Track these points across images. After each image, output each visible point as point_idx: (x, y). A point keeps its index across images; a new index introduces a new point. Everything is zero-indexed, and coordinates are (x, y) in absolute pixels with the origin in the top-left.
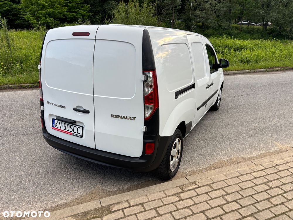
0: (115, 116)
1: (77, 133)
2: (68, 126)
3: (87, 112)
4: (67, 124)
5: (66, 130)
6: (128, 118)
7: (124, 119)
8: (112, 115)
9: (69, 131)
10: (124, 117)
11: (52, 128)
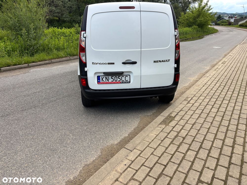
0: (156, 62)
1: (125, 81)
2: (116, 78)
3: (135, 63)
4: (114, 76)
5: (114, 81)
6: (165, 61)
7: (162, 62)
8: (154, 61)
10: (163, 61)
11: (98, 83)
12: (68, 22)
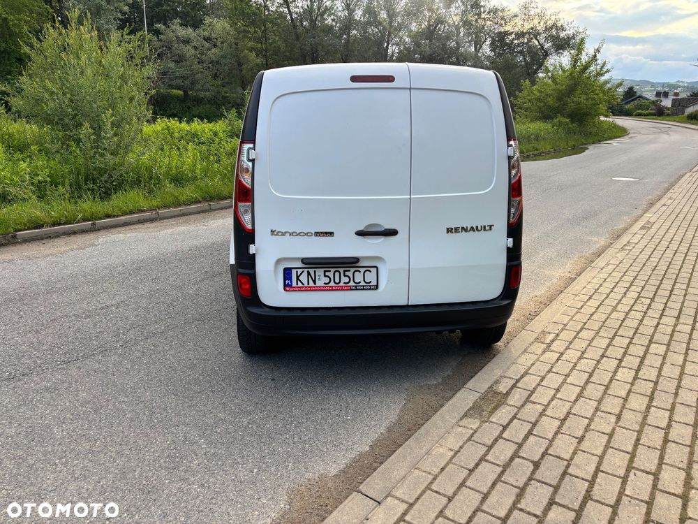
0: (453, 231)
1: (363, 284)
2: (337, 274)
3: (392, 233)
4: (333, 270)
5: (332, 284)
6: (479, 228)
7: (471, 232)
8: (448, 229)
9: (342, 284)
10: (472, 228)
11: (285, 289)
12: (209, 101)
